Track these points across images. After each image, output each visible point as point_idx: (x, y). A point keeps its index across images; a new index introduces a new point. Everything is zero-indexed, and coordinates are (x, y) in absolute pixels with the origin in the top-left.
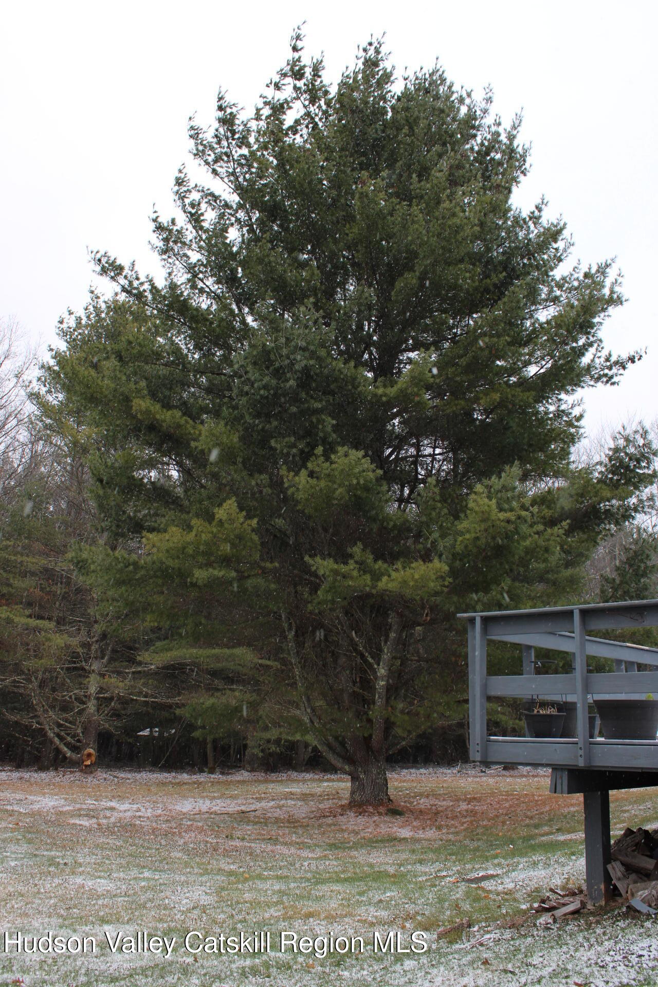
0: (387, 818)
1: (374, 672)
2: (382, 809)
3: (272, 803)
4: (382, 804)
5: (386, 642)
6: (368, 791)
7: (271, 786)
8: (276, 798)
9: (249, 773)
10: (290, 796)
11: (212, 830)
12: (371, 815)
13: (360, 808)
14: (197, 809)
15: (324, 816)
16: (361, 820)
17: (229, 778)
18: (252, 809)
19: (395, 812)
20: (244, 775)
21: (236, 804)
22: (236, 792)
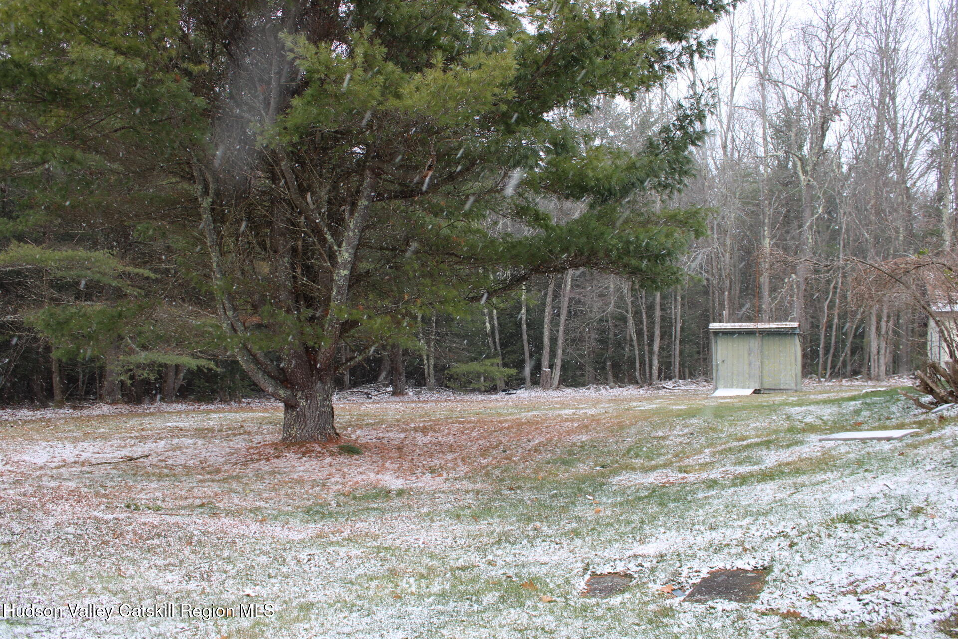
0: (343, 459)
1: (332, 256)
2: (333, 448)
3: (162, 444)
4: (330, 440)
5: (352, 213)
6: (311, 424)
7: (146, 420)
8: (163, 436)
9: (109, 406)
10: (179, 432)
11: (97, 494)
12: (319, 456)
13: (302, 447)
14: (58, 458)
15: (253, 460)
16: (308, 463)
17: (86, 413)
18: (140, 453)
19: (351, 450)
20: (104, 408)
21: (112, 446)
22: (102, 430)
